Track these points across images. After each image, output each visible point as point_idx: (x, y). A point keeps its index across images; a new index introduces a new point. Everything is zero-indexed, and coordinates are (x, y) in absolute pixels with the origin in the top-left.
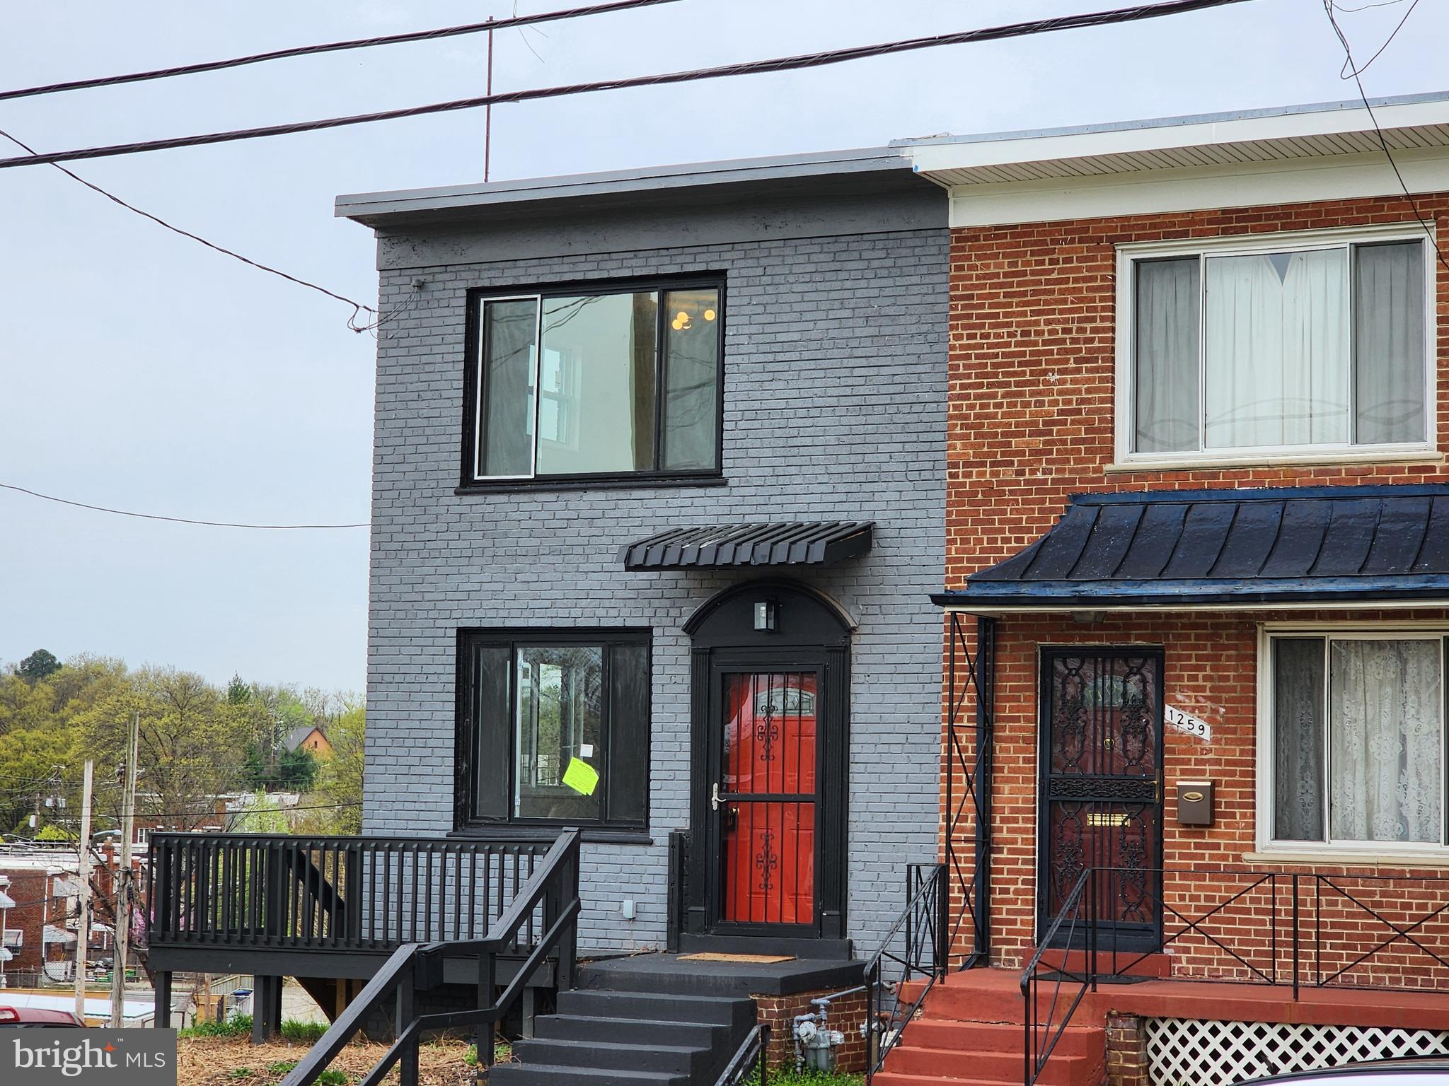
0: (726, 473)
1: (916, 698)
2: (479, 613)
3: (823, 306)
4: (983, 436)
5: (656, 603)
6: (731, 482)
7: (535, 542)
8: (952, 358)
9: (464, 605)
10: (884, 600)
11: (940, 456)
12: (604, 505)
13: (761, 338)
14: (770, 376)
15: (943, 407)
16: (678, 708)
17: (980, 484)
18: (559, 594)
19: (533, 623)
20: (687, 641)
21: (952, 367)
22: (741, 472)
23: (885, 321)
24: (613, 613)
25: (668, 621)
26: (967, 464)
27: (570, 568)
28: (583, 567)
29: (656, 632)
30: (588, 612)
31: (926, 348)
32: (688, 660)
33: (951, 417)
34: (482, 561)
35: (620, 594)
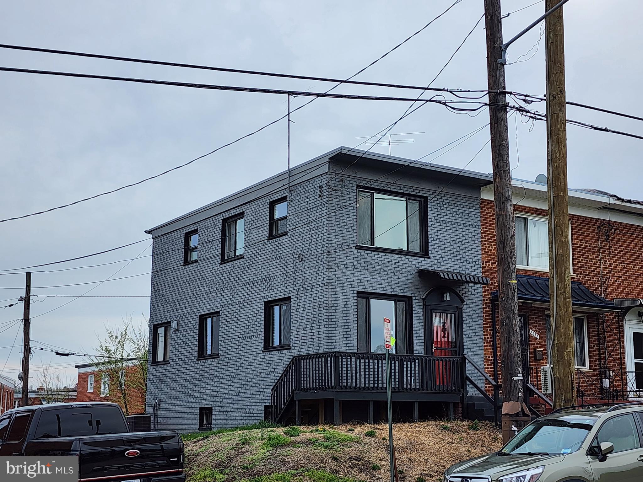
0: (430, 255)
1: (477, 323)
2: (364, 287)
3: (452, 212)
4: (489, 255)
5: (413, 289)
6: (431, 258)
7: (379, 267)
8: (482, 233)
9: (359, 284)
10: (469, 296)
11: (480, 258)
12: (398, 259)
13: (437, 218)
14: (440, 229)
15: (480, 246)
16: (420, 321)
17: (489, 268)
18: (387, 284)
19: (379, 292)
20: (422, 301)
21: (482, 235)
22: (434, 255)
23: (466, 220)
24: (402, 291)
25: (416, 295)
26: (486, 262)
27: (390, 276)
28: (393, 276)
29: (413, 298)
30: (395, 290)
31: (476, 229)
32: (422, 307)
33: (482, 249)
34: (364, 271)
35: (403, 286)
